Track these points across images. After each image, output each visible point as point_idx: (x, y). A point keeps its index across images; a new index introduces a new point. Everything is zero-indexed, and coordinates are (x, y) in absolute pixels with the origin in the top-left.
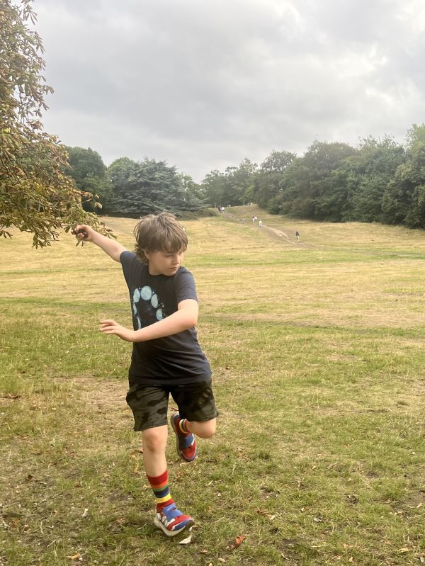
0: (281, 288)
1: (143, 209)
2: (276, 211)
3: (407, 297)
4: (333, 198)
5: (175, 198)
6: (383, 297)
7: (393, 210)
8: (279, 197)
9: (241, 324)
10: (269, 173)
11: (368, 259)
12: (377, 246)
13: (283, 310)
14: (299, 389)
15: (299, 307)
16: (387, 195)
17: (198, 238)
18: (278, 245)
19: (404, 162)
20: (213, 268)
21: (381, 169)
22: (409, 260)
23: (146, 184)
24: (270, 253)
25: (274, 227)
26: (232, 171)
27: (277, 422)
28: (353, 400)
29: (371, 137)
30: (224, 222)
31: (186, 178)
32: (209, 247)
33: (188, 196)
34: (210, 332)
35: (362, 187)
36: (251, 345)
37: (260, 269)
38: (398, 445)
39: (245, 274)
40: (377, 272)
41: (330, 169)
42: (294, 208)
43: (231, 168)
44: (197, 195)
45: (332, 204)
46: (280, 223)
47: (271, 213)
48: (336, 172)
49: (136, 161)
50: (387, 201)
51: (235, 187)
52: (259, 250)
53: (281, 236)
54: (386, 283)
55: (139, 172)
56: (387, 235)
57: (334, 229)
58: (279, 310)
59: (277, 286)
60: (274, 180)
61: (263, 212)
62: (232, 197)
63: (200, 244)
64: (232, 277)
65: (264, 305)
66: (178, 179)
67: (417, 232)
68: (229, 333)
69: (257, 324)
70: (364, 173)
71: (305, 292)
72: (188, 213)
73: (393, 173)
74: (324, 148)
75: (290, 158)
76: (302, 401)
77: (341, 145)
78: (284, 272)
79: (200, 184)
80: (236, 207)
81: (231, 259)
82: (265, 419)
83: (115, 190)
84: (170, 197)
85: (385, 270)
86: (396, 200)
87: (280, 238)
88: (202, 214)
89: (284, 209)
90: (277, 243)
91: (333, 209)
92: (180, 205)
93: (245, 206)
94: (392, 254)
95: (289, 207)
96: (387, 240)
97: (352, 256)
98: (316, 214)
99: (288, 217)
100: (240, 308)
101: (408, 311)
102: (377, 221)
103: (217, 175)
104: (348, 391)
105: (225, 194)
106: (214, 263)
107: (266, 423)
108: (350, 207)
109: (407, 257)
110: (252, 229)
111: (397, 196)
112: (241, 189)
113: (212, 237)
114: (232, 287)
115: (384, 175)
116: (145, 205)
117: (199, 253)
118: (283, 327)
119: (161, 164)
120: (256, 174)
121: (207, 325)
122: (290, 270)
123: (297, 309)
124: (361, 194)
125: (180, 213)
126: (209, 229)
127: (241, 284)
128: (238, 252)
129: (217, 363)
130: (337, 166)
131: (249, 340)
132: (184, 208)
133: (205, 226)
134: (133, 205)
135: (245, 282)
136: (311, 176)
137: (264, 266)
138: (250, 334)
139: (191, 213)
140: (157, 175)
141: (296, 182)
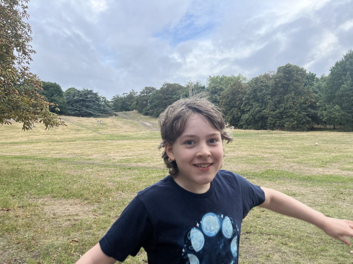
0: (149, 150)
1: (81, 112)
2: (147, 114)
5: (97, 107)
8: (148, 108)
9: (130, 169)
10: (144, 96)
13: (151, 161)
15: (158, 159)
17: (108, 126)
18: (148, 130)
20: (116, 141)
23: (83, 100)
24: (144, 133)
25: (146, 121)
26: (126, 95)
29: (191, 81)
30: (121, 119)
31: (103, 98)
32: (114, 131)
33: (104, 106)
34: (114, 173)
36: (135, 179)
37: (139, 141)
39: (131, 144)
41: (172, 95)
42: (155, 113)
43: (125, 94)
44: (108, 106)
46: (149, 120)
47: (145, 115)
49: (78, 89)
51: (127, 102)
52: (138, 132)
53: (149, 125)
55: (80, 95)
58: (149, 161)
59: (147, 149)
60: (146, 100)
61: (140, 114)
62: (125, 107)
63: (109, 129)
64: (125, 145)
65: (141, 159)
66: (99, 98)
68: (124, 173)
69: (137, 168)
72: (104, 114)
74: (169, 85)
75: (153, 90)
77: (177, 84)
78: (151, 143)
79: (110, 101)
80: (128, 112)
81: (125, 136)
83: (68, 103)
84: (95, 106)
87: (148, 127)
88: (111, 115)
89: (151, 113)
90: (147, 129)
92: (100, 110)
93: (131, 111)
95: (153, 112)
99: (152, 117)
100: (129, 160)
103: (118, 97)
105: (122, 106)
106: (116, 138)
110: (135, 122)
112: (130, 103)
113: (115, 126)
114: (125, 150)
116: (83, 110)
117: (108, 133)
118: (151, 169)
119: (91, 91)
120: (137, 97)
121: (113, 169)
123: (157, 160)
125: (100, 114)
126: (114, 122)
127: (130, 148)
128: (128, 133)
129: (118, 189)
130: (175, 94)
131: (134, 177)
132: (102, 112)
133: (112, 121)
134: (76, 110)
135: (132, 147)
136: (163, 98)
137: (141, 140)
138: (134, 173)
139: (106, 114)
140: (89, 96)
141: (156, 100)
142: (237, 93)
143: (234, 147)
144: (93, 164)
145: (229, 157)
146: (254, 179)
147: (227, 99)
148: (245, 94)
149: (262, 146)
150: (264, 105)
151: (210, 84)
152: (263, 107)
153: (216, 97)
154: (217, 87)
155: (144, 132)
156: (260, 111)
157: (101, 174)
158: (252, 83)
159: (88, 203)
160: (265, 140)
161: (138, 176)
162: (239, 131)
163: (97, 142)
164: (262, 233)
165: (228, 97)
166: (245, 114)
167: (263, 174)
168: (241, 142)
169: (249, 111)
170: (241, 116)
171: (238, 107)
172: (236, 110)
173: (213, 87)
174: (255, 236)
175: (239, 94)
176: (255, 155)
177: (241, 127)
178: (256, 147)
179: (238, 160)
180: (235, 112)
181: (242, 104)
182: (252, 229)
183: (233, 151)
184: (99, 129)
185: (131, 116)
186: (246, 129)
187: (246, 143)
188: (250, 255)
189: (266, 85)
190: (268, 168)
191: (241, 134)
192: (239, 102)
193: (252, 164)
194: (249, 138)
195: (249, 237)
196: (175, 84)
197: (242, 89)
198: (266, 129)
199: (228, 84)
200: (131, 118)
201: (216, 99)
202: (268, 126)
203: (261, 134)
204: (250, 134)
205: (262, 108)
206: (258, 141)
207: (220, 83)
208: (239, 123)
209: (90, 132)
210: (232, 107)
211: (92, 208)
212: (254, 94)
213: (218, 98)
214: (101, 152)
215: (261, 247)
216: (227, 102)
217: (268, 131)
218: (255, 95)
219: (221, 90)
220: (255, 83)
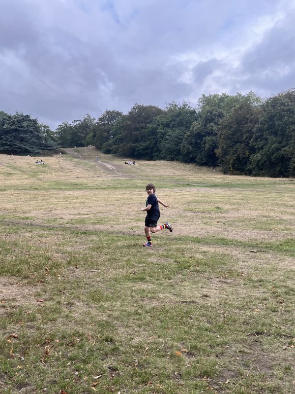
0: (112, 206)
1: (14, 148)
2: (108, 152)
3: (200, 215)
4: (148, 143)
5: (37, 141)
6: (184, 214)
7: (188, 153)
8: (110, 142)
9: (85, 233)
10: (104, 124)
11: (172, 186)
12: (177, 178)
13: (115, 223)
14: (130, 284)
16: (184, 142)
17: (52, 169)
18: (110, 176)
19: (196, 120)
20: (64, 191)
21: (181, 124)
22: (200, 188)
23: (16, 130)
25: (106, 162)
26: (78, 122)
27: (116, 310)
28: (170, 293)
29: (174, 102)
30: (71, 159)
31: (45, 127)
32: (61, 176)
33: (45, 139)
34: (63, 239)
35: (167, 137)
36: (93, 249)
37: (97, 192)
38: (206, 330)
39: (86, 195)
40: (179, 196)
41: (146, 123)
42: (120, 150)
44: (53, 139)
45: (147, 148)
46: (111, 160)
47: (105, 153)
48: (150, 125)
49: (9, 114)
50: (185, 146)
51: (79, 134)
52: (96, 179)
53: (111, 169)
54: (185, 204)
55: (12, 122)
56: (184, 170)
57: (148, 165)
58: (112, 222)
59: (110, 205)
60: (107, 130)
61: (99, 152)
62: (77, 141)
63: (54, 173)
65: (101, 219)
66: (39, 127)
67: (204, 169)
68: (77, 239)
69: (96, 233)
70: (169, 127)
71: (130, 210)
72: (46, 152)
73: (189, 127)
74: (142, 109)
75: (118, 115)
76: (133, 294)
77: (154, 107)
78: (114, 195)
79: (55, 131)
80: (80, 148)
81: (76, 185)
82: (107, 308)
84: (33, 139)
85: (183, 195)
86: (190, 147)
87: (110, 170)
88: (55, 152)
89: (114, 150)
90: (109, 174)
91: (148, 151)
92: (40, 146)
93: (86, 148)
94: (187, 183)
95: (117, 149)
96: (184, 174)
97: (161, 184)
98: (136, 154)
100: (83, 221)
101: (201, 225)
102: (177, 160)
103: (66, 125)
104: (166, 286)
105: (72, 139)
106: (64, 187)
107: (108, 312)
108: (159, 150)
109: (198, 186)
110: (92, 164)
111: (191, 144)
112: (84, 135)
113: (62, 168)
114: (78, 205)
115: (183, 129)
116: (15, 145)
117: (53, 180)
118: (115, 235)
119: (27, 116)
120: (94, 125)
121: (60, 233)
122: (118, 193)
123: (124, 222)
124: (167, 141)
125: (40, 151)
126: (60, 163)
127: (84, 203)
128: (81, 180)
129: (69, 263)
130: (151, 122)
131: (91, 245)
132: (43, 148)
133: (58, 161)
134: (6, 144)
135: (87, 201)
136: (133, 128)
137: (100, 190)
138: (92, 241)
139: (48, 151)
140: (24, 124)
141: (122, 131)
142: (244, 121)
143: (238, 203)
144: (32, 225)
145: (230, 219)
146: (268, 253)
147: (229, 129)
148: (256, 122)
149: (280, 202)
150: (285, 139)
151: (203, 107)
152: (284, 143)
153: (212, 126)
154: (214, 112)
155: (104, 178)
156: (278, 149)
157: (44, 240)
158: (267, 106)
159: (29, 283)
160: (285, 193)
161: (97, 244)
162: (246, 178)
163: (36, 192)
164: (279, 335)
165: (231, 127)
166: (255, 153)
167: (281, 245)
168: (248, 196)
169: (262, 148)
170: (249, 156)
171: (245, 142)
172: (242, 147)
173: (208, 112)
174: (269, 338)
175: (247, 123)
176: (270, 217)
177: (249, 173)
178: (272, 204)
179: (243, 223)
180: (240, 151)
181: (251, 137)
182: (264, 328)
183: (237, 210)
184: (39, 174)
185: (86, 154)
186: (256, 175)
187: (257, 197)
188: (262, 366)
189: (289, 110)
190: (289, 237)
191: (249, 183)
192: (247, 135)
193: (266, 229)
194: (260, 190)
195: (260, 340)
196: (151, 107)
197: (252, 115)
198: (287, 177)
199: (231, 108)
200: (84, 158)
201: (212, 130)
202: (290, 171)
203: (279, 184)
204: (263, 184)
205: (282, 145)
206: (275, 194)
207: (219, 106)
208: (247, 167)
209: (26, 176)
210: (236, 142)
211: (35, 290)
212: (270, 123)
213: (215, 128)
214: (43, 208)
215: (277, 355)
216: (228, 134)
217: (290, 179)
218: (271, 125)
219: (220, 115)
220: (272, 106)
